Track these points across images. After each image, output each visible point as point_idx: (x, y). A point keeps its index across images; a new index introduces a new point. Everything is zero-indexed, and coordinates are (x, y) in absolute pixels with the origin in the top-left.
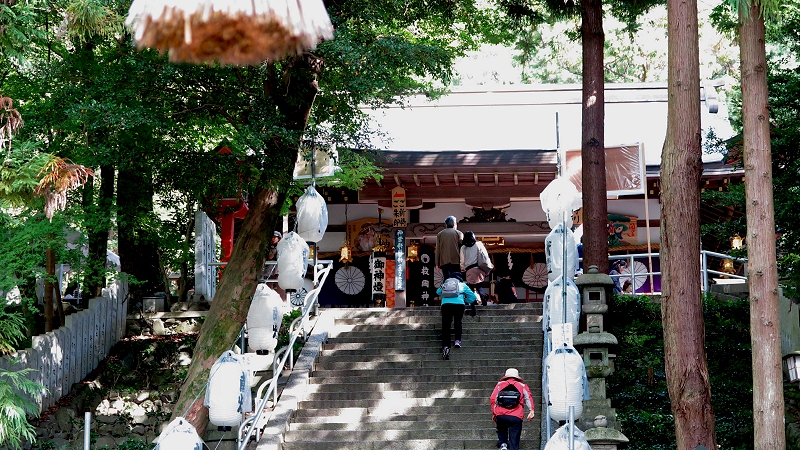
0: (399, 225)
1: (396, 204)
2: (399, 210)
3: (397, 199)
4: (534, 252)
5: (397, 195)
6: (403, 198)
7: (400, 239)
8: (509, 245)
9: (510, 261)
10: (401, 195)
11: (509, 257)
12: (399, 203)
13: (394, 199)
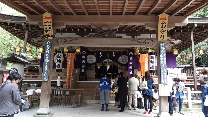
0: (49, 38)
1: (45, 24)
2: (48, 28)
3: (46, 20)
4: (123, 51)
5: (46, 18)
6: (50, 20)
7: (48, 46)
8: (114, 48)
9: (114, 54)
10: (49, 18)
11: (114, 53)
12: (48, 24)
13: (44, 20)
